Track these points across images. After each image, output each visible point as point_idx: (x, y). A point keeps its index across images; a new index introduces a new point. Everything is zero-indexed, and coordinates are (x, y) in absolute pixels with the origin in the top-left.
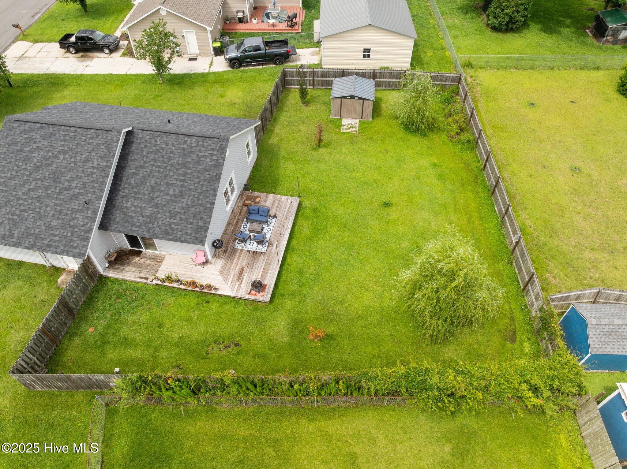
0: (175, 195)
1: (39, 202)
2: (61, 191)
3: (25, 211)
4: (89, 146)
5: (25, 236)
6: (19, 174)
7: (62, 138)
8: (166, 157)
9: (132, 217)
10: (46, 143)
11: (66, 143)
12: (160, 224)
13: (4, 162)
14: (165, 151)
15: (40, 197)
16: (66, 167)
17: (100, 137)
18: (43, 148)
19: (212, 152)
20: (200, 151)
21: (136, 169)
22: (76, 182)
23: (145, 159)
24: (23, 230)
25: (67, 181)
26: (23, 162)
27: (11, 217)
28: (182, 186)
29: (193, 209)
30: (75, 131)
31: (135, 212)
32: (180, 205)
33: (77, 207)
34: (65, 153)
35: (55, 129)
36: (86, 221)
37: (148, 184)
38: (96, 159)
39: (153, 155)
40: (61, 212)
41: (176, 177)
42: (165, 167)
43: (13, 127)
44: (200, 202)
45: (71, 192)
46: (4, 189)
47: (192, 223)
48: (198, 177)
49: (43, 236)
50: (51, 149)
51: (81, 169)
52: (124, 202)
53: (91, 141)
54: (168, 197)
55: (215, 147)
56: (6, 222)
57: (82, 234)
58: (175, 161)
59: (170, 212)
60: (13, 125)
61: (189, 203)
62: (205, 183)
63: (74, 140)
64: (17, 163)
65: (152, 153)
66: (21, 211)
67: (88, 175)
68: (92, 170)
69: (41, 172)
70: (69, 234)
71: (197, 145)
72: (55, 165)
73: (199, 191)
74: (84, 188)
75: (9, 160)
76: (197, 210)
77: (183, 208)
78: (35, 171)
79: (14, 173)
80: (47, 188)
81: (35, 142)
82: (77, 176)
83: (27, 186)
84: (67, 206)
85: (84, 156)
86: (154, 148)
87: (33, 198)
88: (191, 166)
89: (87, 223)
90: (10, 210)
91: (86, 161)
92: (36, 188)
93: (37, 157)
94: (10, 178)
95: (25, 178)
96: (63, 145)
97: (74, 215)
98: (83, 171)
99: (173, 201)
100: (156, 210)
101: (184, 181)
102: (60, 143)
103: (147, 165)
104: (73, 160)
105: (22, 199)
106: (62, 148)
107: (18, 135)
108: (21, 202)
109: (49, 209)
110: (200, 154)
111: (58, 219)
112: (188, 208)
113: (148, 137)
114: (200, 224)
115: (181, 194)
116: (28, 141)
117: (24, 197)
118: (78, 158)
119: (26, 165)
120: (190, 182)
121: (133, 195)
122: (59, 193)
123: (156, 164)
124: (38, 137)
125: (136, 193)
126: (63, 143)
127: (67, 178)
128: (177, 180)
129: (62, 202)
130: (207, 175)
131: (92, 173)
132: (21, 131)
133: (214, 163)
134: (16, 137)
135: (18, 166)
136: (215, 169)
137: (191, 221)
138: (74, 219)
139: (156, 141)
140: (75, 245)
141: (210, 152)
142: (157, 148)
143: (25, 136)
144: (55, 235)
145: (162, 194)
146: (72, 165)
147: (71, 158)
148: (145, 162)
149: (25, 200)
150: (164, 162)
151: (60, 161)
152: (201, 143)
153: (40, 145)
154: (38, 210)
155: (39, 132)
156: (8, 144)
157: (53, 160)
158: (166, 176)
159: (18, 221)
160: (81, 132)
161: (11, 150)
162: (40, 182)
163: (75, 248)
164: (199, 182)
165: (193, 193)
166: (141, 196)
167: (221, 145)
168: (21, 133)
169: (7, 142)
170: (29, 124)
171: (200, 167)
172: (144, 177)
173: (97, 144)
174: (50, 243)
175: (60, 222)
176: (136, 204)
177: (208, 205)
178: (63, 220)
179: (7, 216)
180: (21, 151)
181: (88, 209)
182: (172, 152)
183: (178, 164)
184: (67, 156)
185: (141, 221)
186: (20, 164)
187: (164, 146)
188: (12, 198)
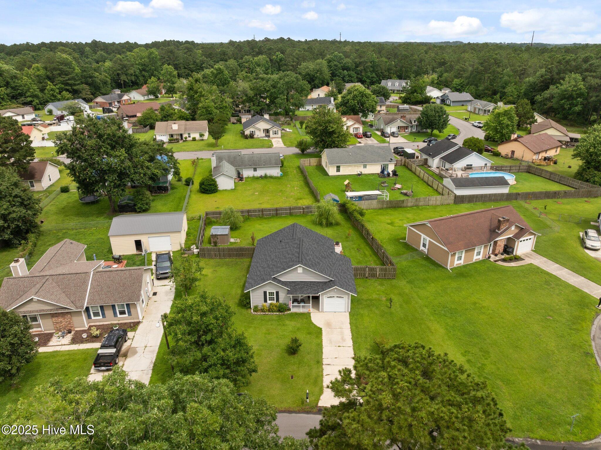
38: (315, 246)
43: (305, 263)
50: (313, 256)
63: (307, 249)
69: (323, 261)
93: (317, 260)
95: (326, 265)
105: (335, 268)
106: (312, 253)
116: (311, 261)
118: (315, 250)
124: (308, 257)
134: (309, 263)
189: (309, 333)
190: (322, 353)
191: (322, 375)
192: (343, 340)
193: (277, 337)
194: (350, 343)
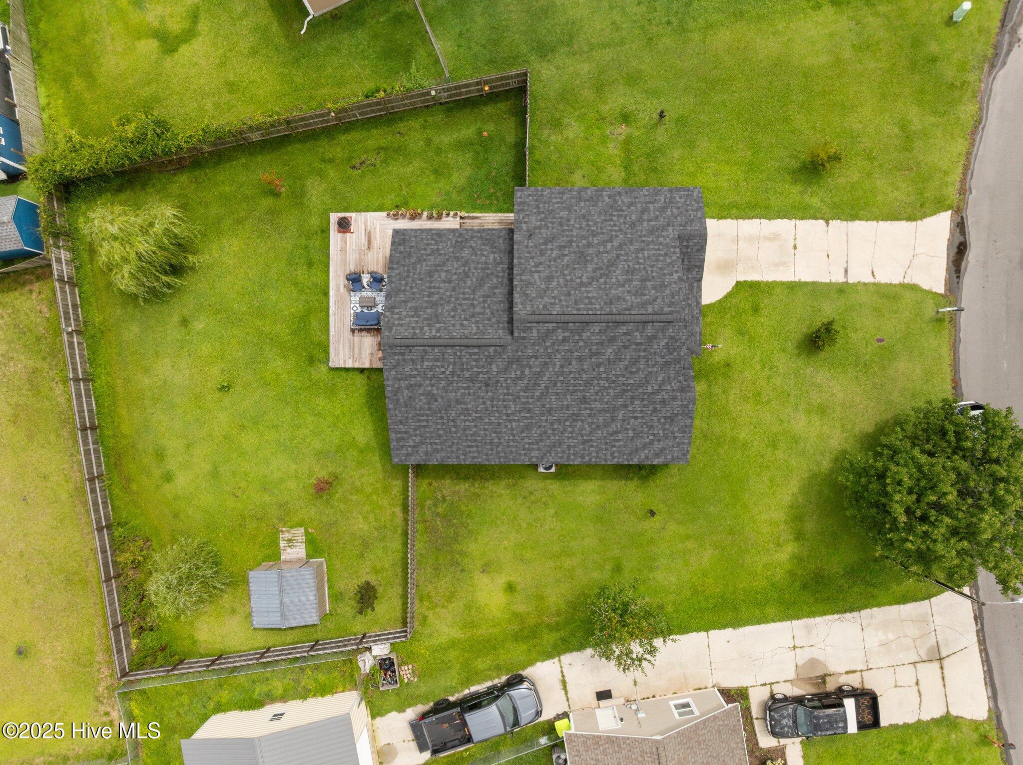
0: (438, 271)
1: (593, 231)
2: (569, 244)
3: (606, 220)
4: (553, 295)
5: (595, 198)
6: (634, 255)
7: (593, 301)
8: (459, 311)
9: (484, 245)
10: (613, 292)
11: (585, 295)
12: (449, 242)
13: (660, 266)
14: (463, 317)
15: (594, 236)
16: (574, 269)
17: (541, 307)
18: (614, 286)
19: (401, 322)
20: (417, 322)
21: (495, 294)
22: (554, 255)
23: (486, 305)
24: (600, 203)
25: (566, 255)
26: (635, 269)
27: (621, 213)
28: (431, 282)
29: (412, 261)
30: (579, 309)
31: (481, 250)
32: (429, 263)
33: (542, 231)
34: (582, 284)
35: (608, 310)
36: (526, 220)
37: (474, 280)
38: (538, 281)
39: (476, 311)
40: (561, 224)
41: (442, 291)
42: (457, 299)
43: (669, 306)
44: (406, 269)
45: (555, 244)
46: (644, 239)
47: (412, 247)
48: (414, 293)
49: (573, 200)
50: (603, 286)
51: (554, 269)
52: (498, 258)
53: (553, 301)
54: (445, 268)
55: (399, 328)
56: (624, 208)
57: (526, 208)
58: (447, 308)
59: (440, 255)
60: (670, 309)
61: (419, 266)
62: (403, 288)
63: (575, 300)
64: (642, 266)
65: (479, 314)
66: (611, 220)
67: (541, 263)
68: (538, 269)
69: (605, 261)
70: (541, 206)
71: (421, 328)
72: (590, 269)
73: (410, 280)
74: (541, 251)
75: (655, 269)
76: (407, 261)
77: (425, 260)
78: (613, 261)
79: (641, 256)
80: (589, 245)
81: (629, 292)
82: (555, 261)
83: (616, 244)
84: (555, 230)
85: (555, 283)
86: (478, 319)
87: (603, 233)
88: (424, 305)
89: (524, 218)
90: (625, 218)
91: (549, 279)
92: (604, 243)
93: (618, 275)
94: (642, 250)
95: (623, 252)
96: (588, 292)
97: (543, 223)
98: (549, 266)
99: (439, 265)
100: (457, 255)
101: (430, 288)
102: (595, 295)
103: (481, 299)
104: (568, 278)
105: (616, 231)
106: (588, 289)
107: (657, 297)
108: (616, 228)
109: (577, 226)
110: (417, 319)
111: (562, 218)
112: (420, 261)
113: (490, 331)
114: (402, 247)
115: (430, 274)
116: (639, 292)
117: (614, 233)
118: (561, 280)
119: (629, 266)
120: (423, 288)
121: (490, 266)
122: (571, 242)
123: (470, 302)
124: (628, 298)
125: (488, 268)
126: (590, 295)
127: (567, 258)
128: (439, 288)
129: (563, 233)
130: (402, 297)
131: (536, 266)
132: (656, 303)
133: (396, 310)
134: (658, 294)
135: (640, 264)
136: (393, 305)
137: (412, 250)
138: (541, 220)
139: (478, 328)
140: (530, 198)
141: (404, 322)
142: (473, 320)
143: (647, 297)
144: (558, 203)
145: (454, 271)
146: (566, 272)
147: (571, 279)
148: (484, 302)
149: (611, 231)
150: (460, 305)
151: (585, 275)
152: (418, 331)
153: (620, 289)
154: (591, 223)
155: (629, 304)
156: (666, 286)
157: (595, 274)
158: (454, 289)
159: (610, 211)
160: (569, 309)
161: (659, 280)
162: (602, 250)
163: (529, 195)
164: (411, 288)
165: (416, 276)
166: (480, 266)
167: (390, 332)
168: (655, 300)
169: (668, 289)
170: (648, 312)
171: (414, 304)
172: (481, 286)
173: (542, 298)
174: (561, 196)
175: (557, 216)
176: (483, 258)
177: (395, 266)
178: (554, 218)
179: (626, 213)
180: (644, 280)
181: (528, 230)
182: (453, 317)
183: (442, 305)
184: (578, 281)
185: (472, 242)
186: (637, 266)
187: (465, 322)
188: (629, 231)
189: (756, 309)
190: (814, 283)
191: (874, 284)
192: (775, 237)
193: (769, 377)
194: (783, 226)
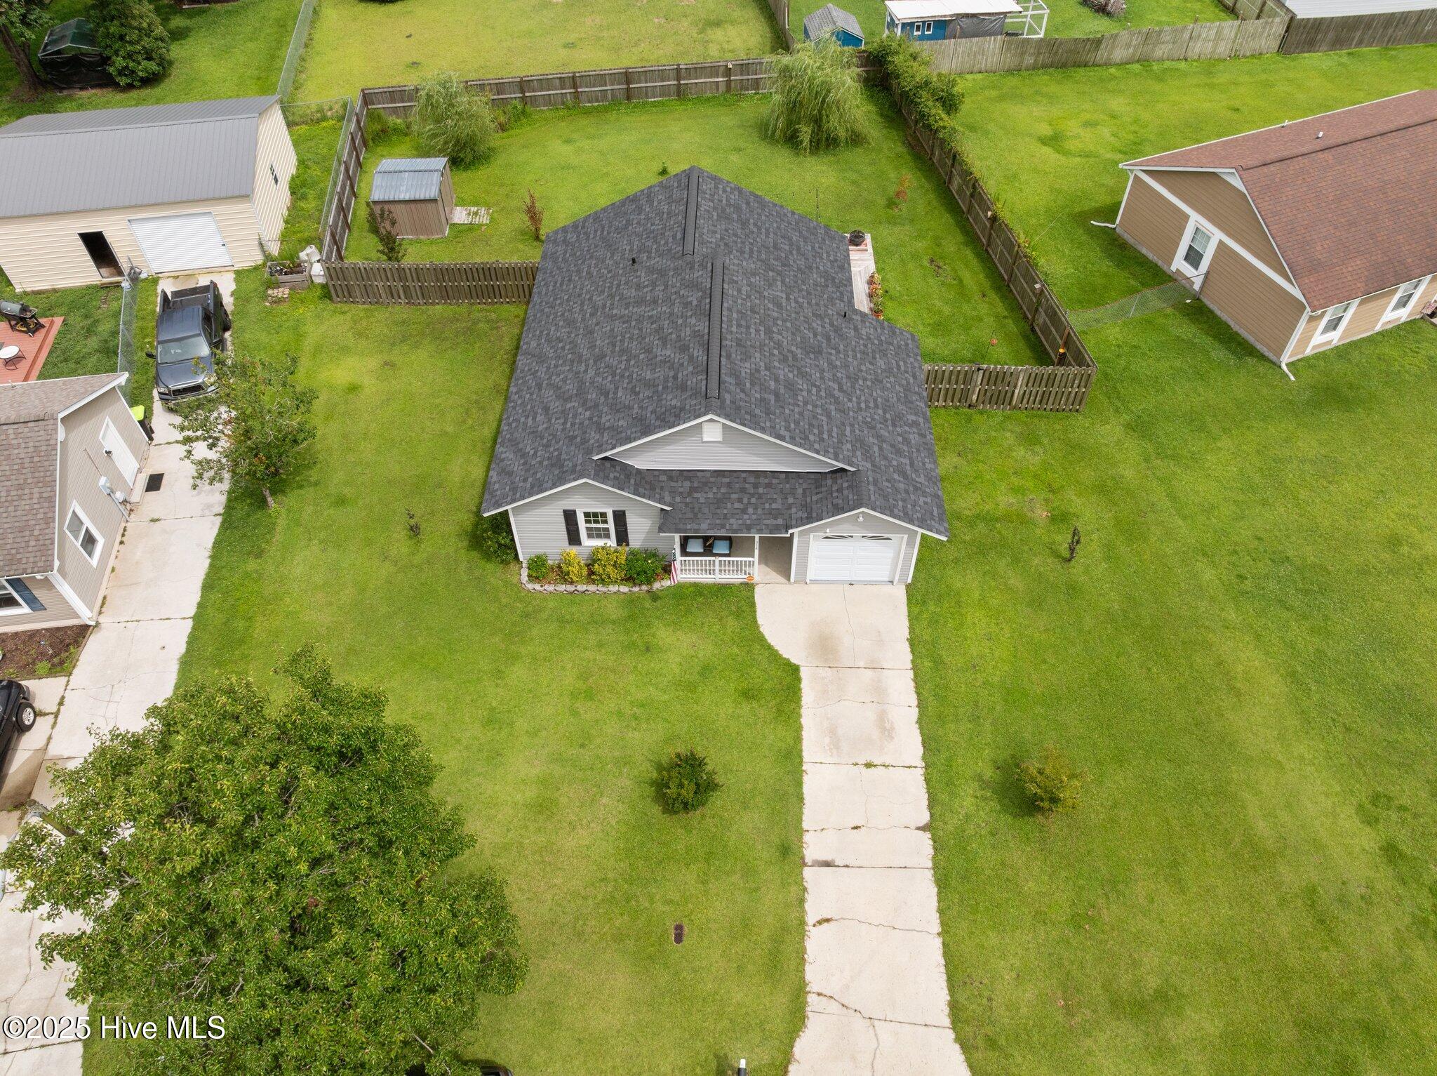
0: (790, 245)
1: (856, 380)
2: (833, 346)
3: (875, 401)
4: (753, 297)
6: (819, 403)
7: (743, 330)
8: (734, 238)
10: (757, 355)
11: (753, 326)
12: (832, 271)
14: (726, 237)
15: (848, 377)
16: (793, 334)
17: (735, 279)
18: (767, 361)
19: (720, 190)
20: (720, 201)
22: (814, 324)
24: (904, 408)
25: (815, 336)
26: (796, 394)
27: (890, 422)
28: (775, 234)
29: (804, 233)
30: (729, 309)
32: (801, 243)
33: (852, 331)
34: (769, 330)
35: (729, 337)
36: (867, 324)
37: (779, 269)
38: (774, 293)
39: (734, 252)
40: (864, 353)
41: (763, 237)
42: (751, 243)
43: (733, 402)
44: (793, 223)
45: (832, 334)
46: (848, 427)
47: (823, 240)
48: (759, 215)
49: (904, 382)
50: (766, 349)
51: (793, 315)
53: (743, 292)
54: (794, 252)
55: (712, 186)
56: (899, 429)
57: (886, 332)
58: (739, 231)
59: (814, 256)
60: (728, 402)
61: (797, 234)
62: (767, 210)
63: (744, 313)
64: (800, 403)
65: (730, 252)
66: (876, 406)
67: (801, 307)
68: (792, 301)
69: (808, 370)
70: (892, 348)
71: (711, 201)
72: (794, 348)
73: (778, 220)
74: (821, 317)
75: (797, 415)
76: (804, 229)
77: (805, 242)
78: (808, 377)
79: (819, 410)
80: (833, 365)
81: (757, 370)
82: (805, 321)
83: (836, 392)
84: (853, 343)
85: (770, 306)
86: (722, 248)
87: (853, 387)
88: (743, 216)
90: (881, 423)
91: (778, 304)
92: (835, 379)
93: (783, 372)
94: (829, 417)
95: (823, 394)
96: (757, 331)
97: (864, 337)
98: (797, 313)
99: (798, 249)
100: (815, 270)
101: (767, 230)
102: (752, 335)
104: (779, 322)
105: (859, 403)
106: (762, 333)
107: (747, 395)
109: (863, 368)
110: (724, 202)
111: (875, 358)
112: (804, 238)
113: (704, 250)
114: (822, 233)
115: (787, 238)
116: (757, 381)
117: (854, 399)
118: (775, 314)
119: (800, 390)
120: (767, 225)
122: (837, 350)
123: (747, 253)
124: (747, 365)
126: (752, 330)
127: (811, 336)
128: (767, 236)
129: (849, 348)
130: (755, 205)
131: (796, 302)
132: (738, 390)
133: (736, 193)
134: (753, 399)
135: (806, 403)
136: (744, 194)
137: (820, 239)
138: (868, 337)
139: (710, 243)
140: (903, 343)
142: (722, 244)
143: (748, 385)
144: (898, 365)
145: (790, 257)
146: (788, 324)
147: (777, 324)
149: (859, 398)
150: (743, 243)
151: (785, 340)
152: (707, 197)
153: (762, 364)
154: (869, 383)
155: (737, 362)
156: (767, 413)
157: (785, 350)
158: (764, 247)
159: (892, 413)
160: (730, 302)
161: (777, 411)
162: (825, 374)
163: (907, 344)
164: (767, 216)
165: (783, 226)
166: (800, 282)
167: (708, 177)
168: (743, 391)
169: (763, 415)
170: (723, 376)
171: (744, 209)
172: (770, 271)
173: (748, 285)
174: (910, 374)
175: (877, 355)
177: (796, 217)
178: (874, 351)
179: (890, 428)
180: (777, 395)
181: (851, 318)
182: (726, 230)
183: (743, 228)
184: (775, 330)
186: (800, 398)
187: (718, 236)
188: (860, 418)
189: (748, 694)
190: (801, 799)
191: (803, 923)
192: (886, 730)
194: (910, 746)
